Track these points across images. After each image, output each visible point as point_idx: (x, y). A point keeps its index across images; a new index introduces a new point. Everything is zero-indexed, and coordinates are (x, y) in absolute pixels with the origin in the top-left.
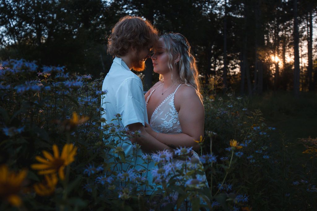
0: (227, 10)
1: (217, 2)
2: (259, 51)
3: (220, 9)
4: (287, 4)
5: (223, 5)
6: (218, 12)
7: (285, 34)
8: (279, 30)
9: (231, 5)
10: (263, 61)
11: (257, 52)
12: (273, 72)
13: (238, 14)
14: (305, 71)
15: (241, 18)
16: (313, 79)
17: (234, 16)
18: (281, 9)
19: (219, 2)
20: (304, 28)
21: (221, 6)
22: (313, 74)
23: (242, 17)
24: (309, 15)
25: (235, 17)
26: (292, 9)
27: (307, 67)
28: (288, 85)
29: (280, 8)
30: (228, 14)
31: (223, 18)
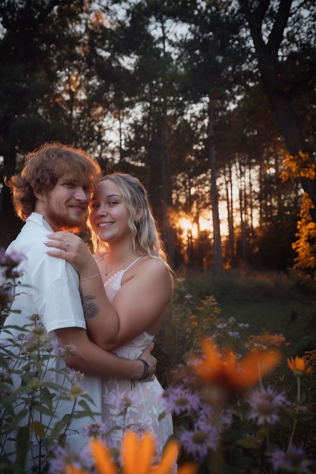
0: (123, 154)
1: (108, 142)
2: (170, 212)
3: (113, 152)
4: (200, 153)
5: (117, 147)
6: (109, 156)
7: (199, 191)
8: (191, 185)
9: (127, 148)
10: (174, 227)
11: (167, 214)
12: (185, 242)
13: (137, 160)
14: (224, 241)
15: (141, 167)
16: (235, 252)
17: (132, 163)
18: (193, 158)
19: (111, 142)
20: (221, 184)
21: (114, 149)
22: (235, 245)
23: (143, 165)
24: (227, 169)
25: (133, 165)
26: (206, 160)
27: (227, 236)
28: (204, 260)
29: (192, 156)
30: (123, 160)
31: (117, 165)
